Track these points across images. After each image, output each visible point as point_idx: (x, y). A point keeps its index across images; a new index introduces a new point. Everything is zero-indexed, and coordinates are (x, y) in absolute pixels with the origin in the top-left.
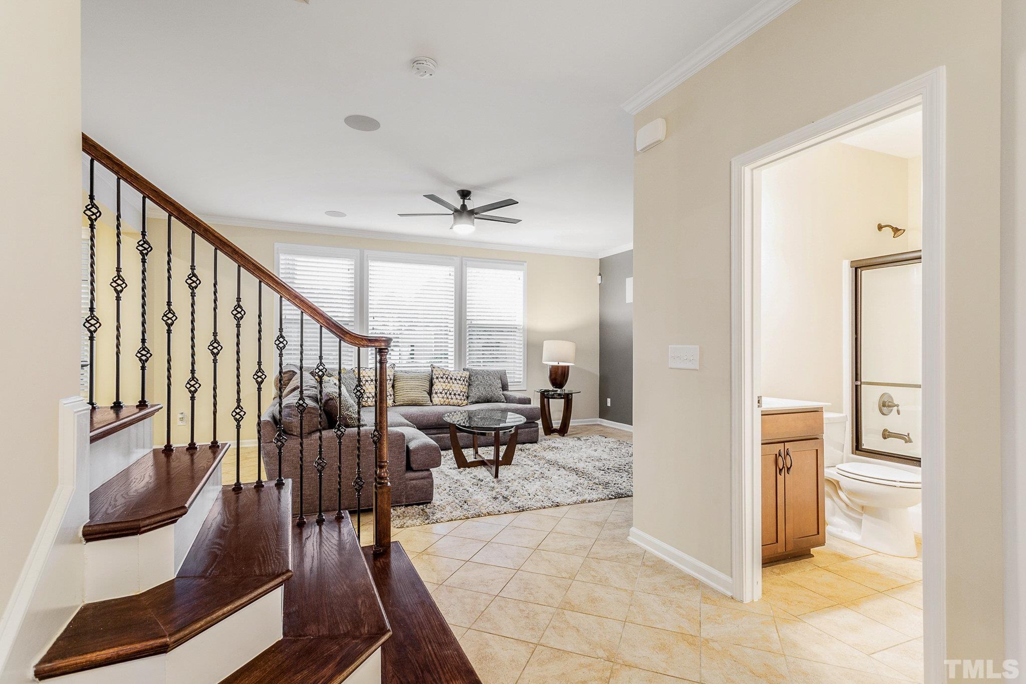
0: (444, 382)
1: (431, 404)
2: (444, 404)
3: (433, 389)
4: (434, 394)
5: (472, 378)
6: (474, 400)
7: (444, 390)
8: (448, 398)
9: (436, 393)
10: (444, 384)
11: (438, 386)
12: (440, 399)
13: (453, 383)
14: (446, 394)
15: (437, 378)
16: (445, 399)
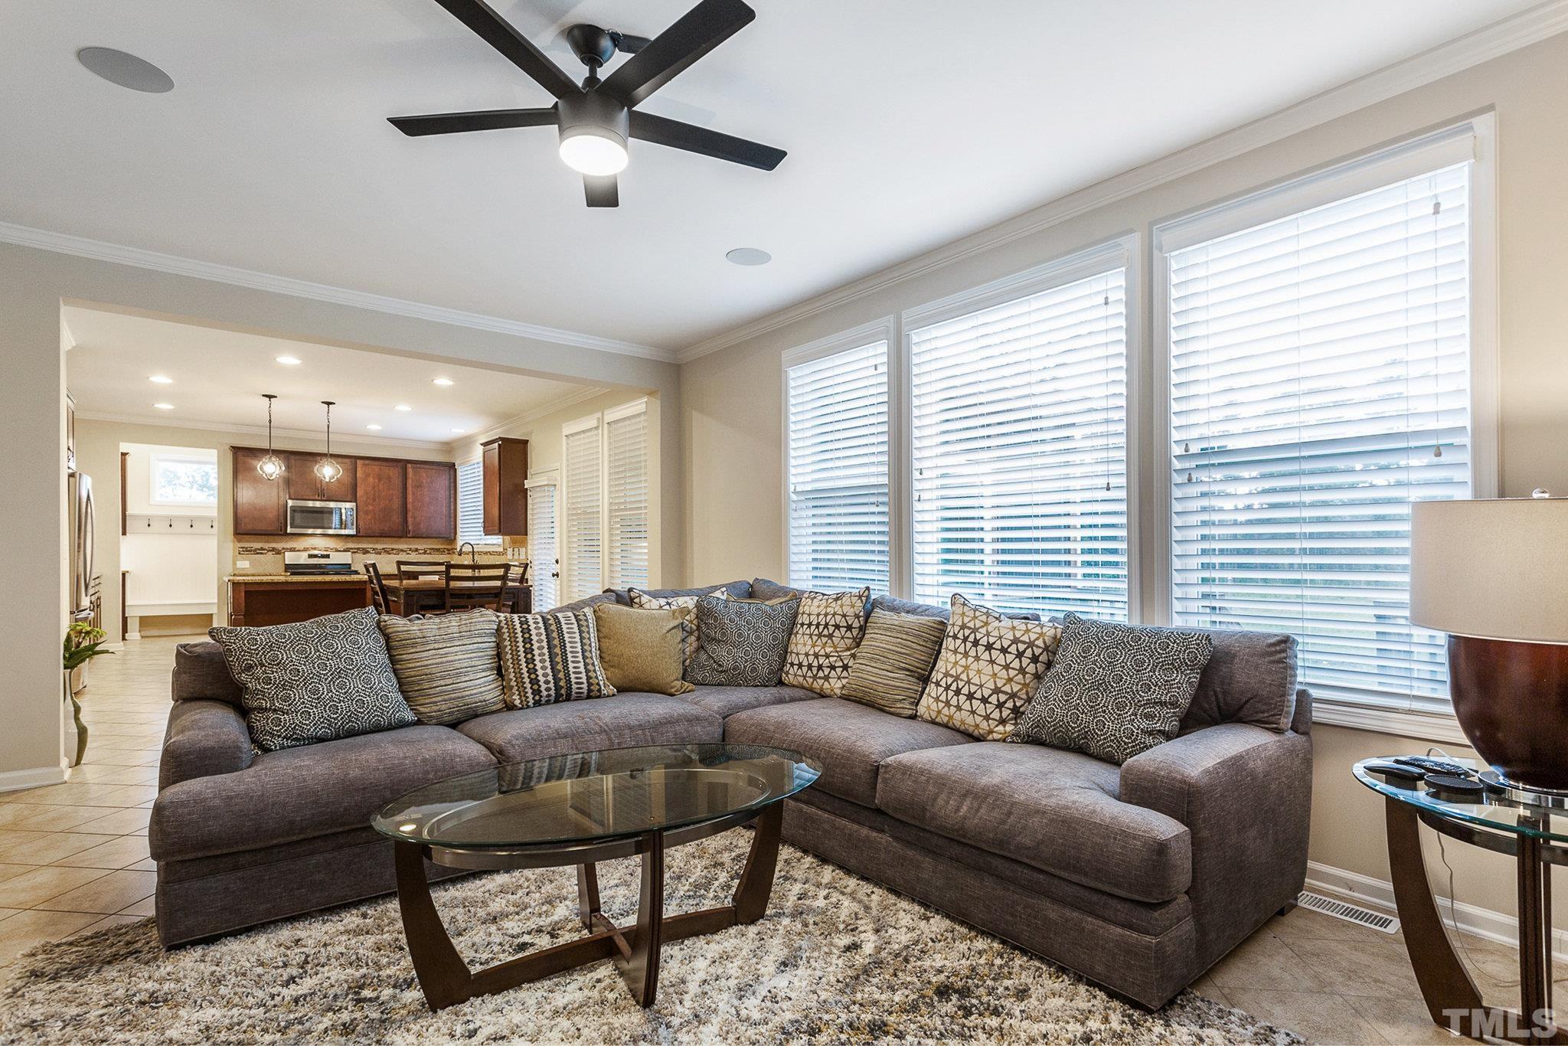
13: (978, 658)
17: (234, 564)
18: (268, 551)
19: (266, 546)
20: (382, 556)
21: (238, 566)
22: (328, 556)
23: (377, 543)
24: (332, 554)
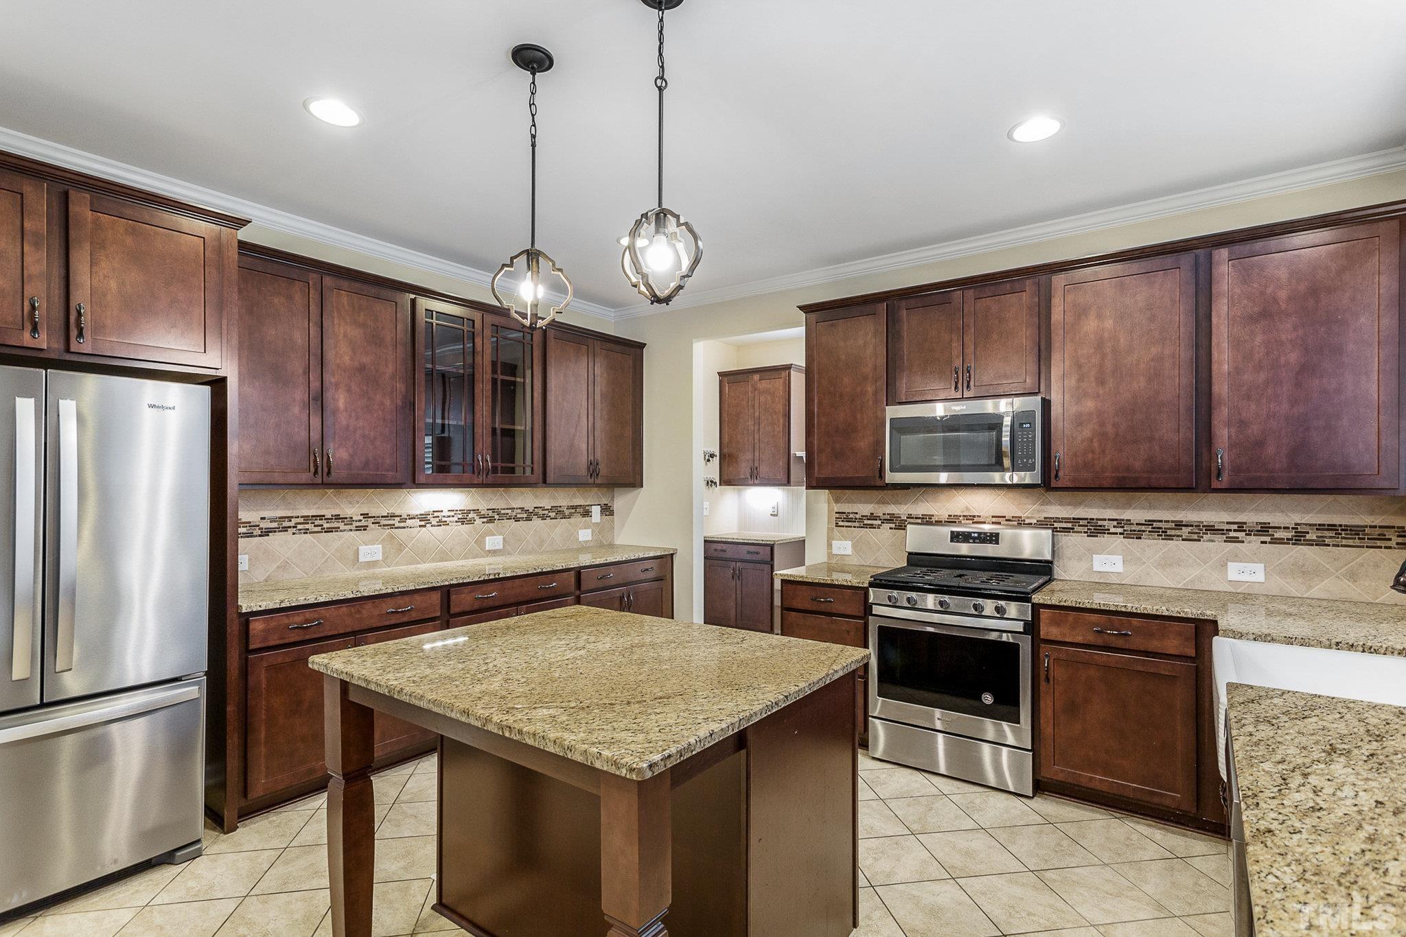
17: (830, 546)
18: (885, 521)
19: (881, 510)
20: (1144, 542)
21: (835, 551)
22: (993, 538)
23: (1128, 505)
24: (1006, 533)
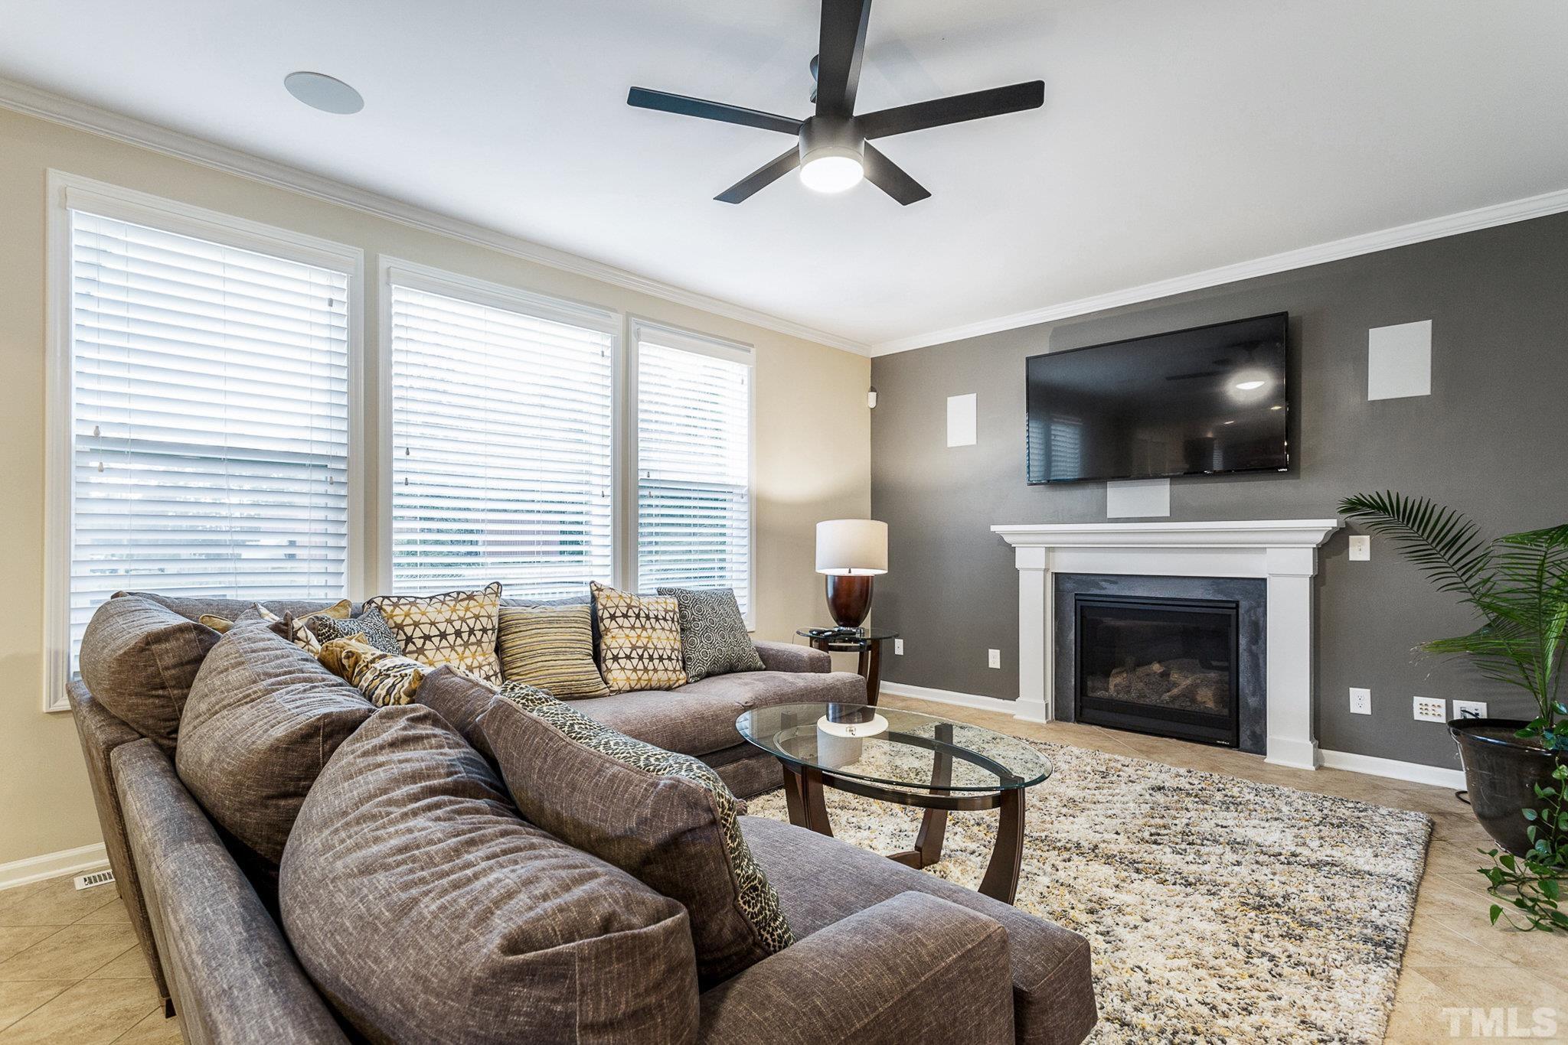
0: (633, 628)
1: (607, 690)
2: (638, 686)
3: (603, 646)
4: (609, 663)
5: (688, 613)
6: (704, 670)
7: (634, 648)
8: (646, 670)
9: (616, 658)
10: (632, 633)
11: (617, 640)
12: (629, 673)
13: (653, 628)
14: (641, 658)
15: (613, 617)
16: (640, 673)
